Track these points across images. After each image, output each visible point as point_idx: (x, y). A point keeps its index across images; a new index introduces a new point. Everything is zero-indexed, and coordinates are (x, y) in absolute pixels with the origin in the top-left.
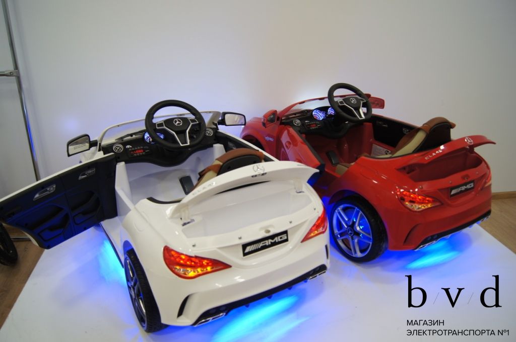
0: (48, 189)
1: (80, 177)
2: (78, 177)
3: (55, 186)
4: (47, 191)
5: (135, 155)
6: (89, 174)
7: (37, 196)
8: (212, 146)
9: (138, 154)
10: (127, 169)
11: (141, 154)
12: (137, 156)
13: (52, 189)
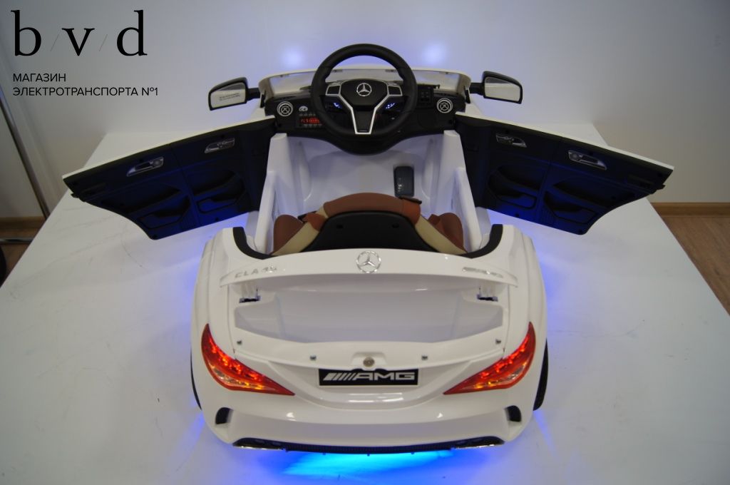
0: (151, 163)
1: (207, 150)
2: (204, 150)
3: (162, 160)
4: (149, 165)
5: (306, 125)
6: (224, 146)
7: (133, 170)
8: (443, 133)
9: (310, 125)
10: (291, 145)
11: (315, 125)
12: (309, 128)
13: (157, 163)
